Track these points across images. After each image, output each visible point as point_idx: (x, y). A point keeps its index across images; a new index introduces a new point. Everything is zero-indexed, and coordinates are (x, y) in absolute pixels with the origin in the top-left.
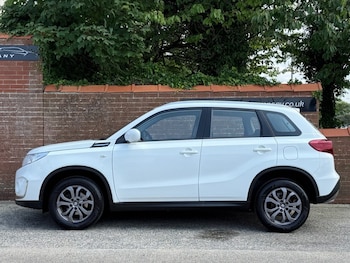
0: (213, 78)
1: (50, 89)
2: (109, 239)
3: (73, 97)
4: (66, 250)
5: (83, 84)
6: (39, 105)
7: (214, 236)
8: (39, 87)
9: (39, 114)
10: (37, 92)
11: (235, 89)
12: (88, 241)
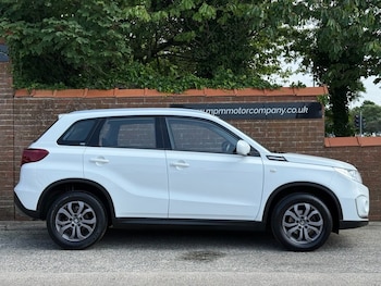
0: (206, 81)
1: (21, 94)
2: (80, 262)
3: (47, 103)
4: (29, 274)
5: (59, 88)
6: (9, 112)
7: (198, 258)
8: (8, 91)
9: (9, 123)
10: (6, 97)
11: (231, 93)
12: (56, 264)
